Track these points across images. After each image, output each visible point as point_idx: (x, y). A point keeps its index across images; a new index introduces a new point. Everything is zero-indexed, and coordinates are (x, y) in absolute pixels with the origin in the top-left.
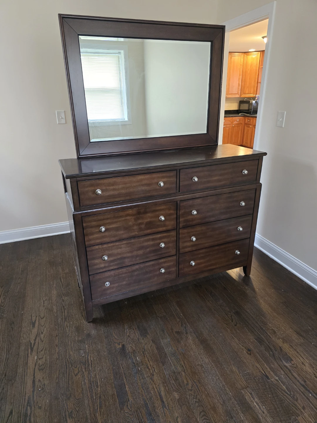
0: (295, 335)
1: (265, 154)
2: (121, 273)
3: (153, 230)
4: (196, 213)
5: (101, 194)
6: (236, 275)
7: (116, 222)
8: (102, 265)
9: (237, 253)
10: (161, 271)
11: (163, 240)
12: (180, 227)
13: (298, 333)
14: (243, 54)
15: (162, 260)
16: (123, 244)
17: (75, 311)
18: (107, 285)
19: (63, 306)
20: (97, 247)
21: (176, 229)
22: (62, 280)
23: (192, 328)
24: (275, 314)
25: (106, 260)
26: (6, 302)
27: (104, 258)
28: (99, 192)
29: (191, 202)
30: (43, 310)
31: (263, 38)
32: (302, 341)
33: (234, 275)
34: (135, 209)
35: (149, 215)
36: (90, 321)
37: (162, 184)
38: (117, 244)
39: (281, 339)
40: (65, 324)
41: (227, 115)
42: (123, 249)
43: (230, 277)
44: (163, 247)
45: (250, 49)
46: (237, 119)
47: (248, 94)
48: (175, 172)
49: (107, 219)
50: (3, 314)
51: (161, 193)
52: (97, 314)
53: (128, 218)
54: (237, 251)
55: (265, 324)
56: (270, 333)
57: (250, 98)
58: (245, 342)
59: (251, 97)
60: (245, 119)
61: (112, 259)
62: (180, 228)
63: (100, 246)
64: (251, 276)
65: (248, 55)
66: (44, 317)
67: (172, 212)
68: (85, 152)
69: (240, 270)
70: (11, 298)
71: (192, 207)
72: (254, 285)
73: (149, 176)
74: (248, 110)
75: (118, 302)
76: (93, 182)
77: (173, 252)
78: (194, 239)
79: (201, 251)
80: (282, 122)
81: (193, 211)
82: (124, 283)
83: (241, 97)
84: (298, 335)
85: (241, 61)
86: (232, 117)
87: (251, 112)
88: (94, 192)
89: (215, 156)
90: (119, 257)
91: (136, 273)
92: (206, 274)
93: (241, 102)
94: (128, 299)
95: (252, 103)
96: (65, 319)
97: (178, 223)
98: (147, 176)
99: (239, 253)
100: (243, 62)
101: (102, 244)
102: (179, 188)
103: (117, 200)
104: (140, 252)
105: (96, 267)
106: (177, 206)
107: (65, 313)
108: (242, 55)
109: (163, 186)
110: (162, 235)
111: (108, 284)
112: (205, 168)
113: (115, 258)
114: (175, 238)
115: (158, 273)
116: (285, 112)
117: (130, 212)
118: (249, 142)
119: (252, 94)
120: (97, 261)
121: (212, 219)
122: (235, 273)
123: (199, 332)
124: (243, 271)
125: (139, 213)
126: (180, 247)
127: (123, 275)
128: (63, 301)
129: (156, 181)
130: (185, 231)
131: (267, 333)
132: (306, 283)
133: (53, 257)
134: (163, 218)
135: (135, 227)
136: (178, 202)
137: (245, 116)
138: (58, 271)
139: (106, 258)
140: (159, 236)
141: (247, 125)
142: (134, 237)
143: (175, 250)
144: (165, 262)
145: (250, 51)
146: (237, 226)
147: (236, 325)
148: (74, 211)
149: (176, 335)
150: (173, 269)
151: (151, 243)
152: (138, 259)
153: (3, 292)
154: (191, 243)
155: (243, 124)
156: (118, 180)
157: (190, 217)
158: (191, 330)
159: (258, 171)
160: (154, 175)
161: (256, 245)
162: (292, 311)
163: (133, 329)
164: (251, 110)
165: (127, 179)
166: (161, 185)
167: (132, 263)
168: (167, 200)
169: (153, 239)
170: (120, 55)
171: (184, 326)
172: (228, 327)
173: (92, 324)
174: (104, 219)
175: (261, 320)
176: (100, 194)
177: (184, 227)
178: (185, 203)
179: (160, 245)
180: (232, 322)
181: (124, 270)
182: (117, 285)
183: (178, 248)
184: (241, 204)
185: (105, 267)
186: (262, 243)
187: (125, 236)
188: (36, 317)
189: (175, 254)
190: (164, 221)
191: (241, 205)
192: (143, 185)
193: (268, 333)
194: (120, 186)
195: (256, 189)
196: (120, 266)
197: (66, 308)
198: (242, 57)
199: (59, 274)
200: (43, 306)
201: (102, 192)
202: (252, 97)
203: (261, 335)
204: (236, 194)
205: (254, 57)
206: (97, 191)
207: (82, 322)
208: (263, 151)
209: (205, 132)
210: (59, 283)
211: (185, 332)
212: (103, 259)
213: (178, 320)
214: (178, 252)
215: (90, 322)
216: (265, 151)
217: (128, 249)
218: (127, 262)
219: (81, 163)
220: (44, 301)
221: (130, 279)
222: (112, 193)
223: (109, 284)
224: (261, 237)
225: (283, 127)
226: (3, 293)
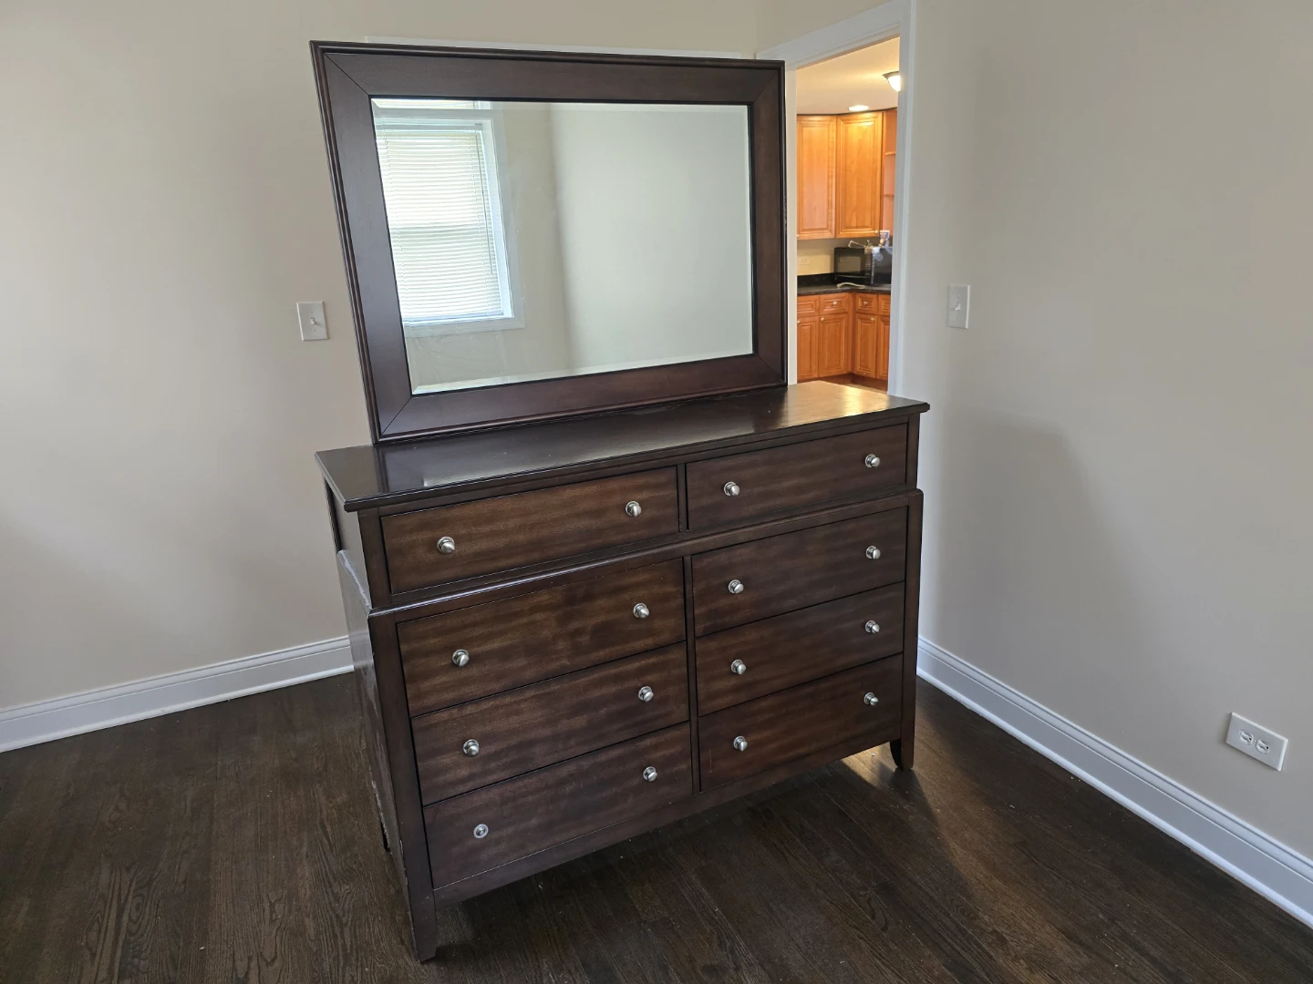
0: (1061, 943)
1: (925, 407)
2: (524, 790)
3: (617, 648)
4: (742, 589)
5: (453, 551)
6: (872, 770)
7: (501, 633)
8: (464, 772)
9: (869, 701)
10: (647, 774)
11: (649, 678)
12: (697, 635)
13: (1070, 936)
14: (834, 119)
15: (648, 742)
16: (525, 700)
17: (376, 928)
18: (478, 834)
19: (337, 916)
20: (444, 715)
21: (685, 640)
22: (329, 830)
23: (753, 952)
24: (997, 882)
25: (474, 753)
26: (147, 917)
27: (467, 747)
28: (447, 545)
29: (722, 558)
30: (271, 933)
31: (887, 76)
32: (1085, 960)
33: (867, 769)
34: (559, 588)
35: (601, 602)
36: (429, 956)
37: (636, 509)
38: (508, 700)
39: (1022, 961)
40: (347, 975)
41: (804, 291)
42: (527, 715)
43: (852, 777)
44: (648, 699)
45: (852, 105)
46: (833, 300)
47: (857, 227)
48: (673, 471)
49: (475, 624)
50: (136, 960)
51: (634, 534)
52: (451, 932)
53: (539, 616)
54: (868, 696)
55: (972, 918)
56: (990, 945)
57: (863, 240)
58: (917, 978)
59: (868, 238)
60: (854, 298)
61: (492, 749)
62: (696, 638)
63: (455, 711)
64: (915, 768)
65: (847, 122)
66: (276, 957)
67: (670, 589)
68: (396, 426)
69: (882, 753)
70: (161, 904)
71: (728, 571)
72: (926, 795)
73: (595, 487)
74: (862, 273)
75: (513, 887)
76: (430, 515)
77: (680, 712)
78: (741, 668)
79: (763, 704)
80: (963, 312)
81: (732, 583)
82: (534, 822)
83: (838, 236)
84: (1072, 943)
85: (831, 140)
86: (817, 294)
87: (869, 280)
88: (433, 545)
89: (783, 419)
90: (514, 741)
91: (568, 789)
92: (782, 775)
93: (840, 252)
94: (547, 875)
95: (871, 255)
96: (346, 957)
97: (689, 622)
98: (591, 489)
99: (874, 700)
100: (835, 140)
101: (461, 703)
102: (686, 520)
103: (502, 563)
104: (580, 721)
105: (441, 779)
106: (683, 570)
107: (343, 938)
108: (833, 122)
109: (638, 515)
110: (643, 662)
111: (481, 830)
112: (757, 457)
113: (503, 745)
114: (685, 670)
115: (635, 782)
116: (969, 287)
117: (543, 597)
118: (871, 365)
119: (868, 227)
120: (446, 760)
121: (790, 603)
122: (868, 762)
123: (777, 961)
124: (890, 755)
125: (570, 600)
126: (701, 697)
127: (530, 798)
128: (337, 899)
129: (617, 499)
130: (712, 644)
131: (979, 946)
132: (1076, 778)
133: (294, 755)
134: (644, 612)
135: (561, 645)
136: (687, 559)
137: (853, 291)
138: (314, 801)
139: (474, 748)
140: (636, 665)
141: (863, 316)
142: (558, 676)
143: (684, 707)
144: (656, 747)
145: (852, 109)
146: (862, 621)
147: (884, 929)
148: (371, 608)
149: (705, 978)
150: (684, 766)
151: (612, 689)
152: (572, 742)
153: (134, 883)
154: (732, 682)
155: (851, 314)
156: (507, 504)
157: (724, 602)
158: (750, 956)
159: (909, 456)
160: (613, 485)
161: (921, 672)
162: (1047, 869)
163: (570, 972)
164: (870, 272)
165: (532, 501)
166: (633, 512)
167: (556, 757)
168: (653, 554)
169: (618, 678)
170: (480, 132)
171: (728, 945)
172: (861, 938)
173: (433, 967)
174: (465, 627)
175: (957, 906)
176: (450, 549)
177: (711, 634)
178: (706, 561)
179: (640, 693)
180: (873, 918)
181: (531, 782)
182: (510, 830)
183: (692, 700)
184: (869, 553)
185: (471, 777)
186: (938, 667)
187: (529, 674)
188: (250, 959)
189: (687, 719)
190: (647, 617)
191: (869, 557)
192: (578, 515)
193: (984, 946)
194: (511, 524)
195: (908, 506)
196: (517, 770)
197: (347, 921)
198: (831, 128)
199: (318, 808)
200: (272, 921)
201: (456, 544)
202: (868, 235)
203: (962, 952)
204: (851, 526)
205: (867, 127)
206: (443, 543)
207: (400, 962)
208: (921, 398)
209: (750, 351)
210: (321, 842)
211: (732, 966)
212: (465, 751)
213: (708, 928)
214: (693, 711)
215: (427, 962)
216: (922, 399)
217: (540, 714)
218: (540, 755)
219: (384, 462)
220: (272, 905)
221: (551, 808)
222: (483, 545)
223: (484, 831)
224: (936, 646)
225: (967, 327)
226: (132, 889)
